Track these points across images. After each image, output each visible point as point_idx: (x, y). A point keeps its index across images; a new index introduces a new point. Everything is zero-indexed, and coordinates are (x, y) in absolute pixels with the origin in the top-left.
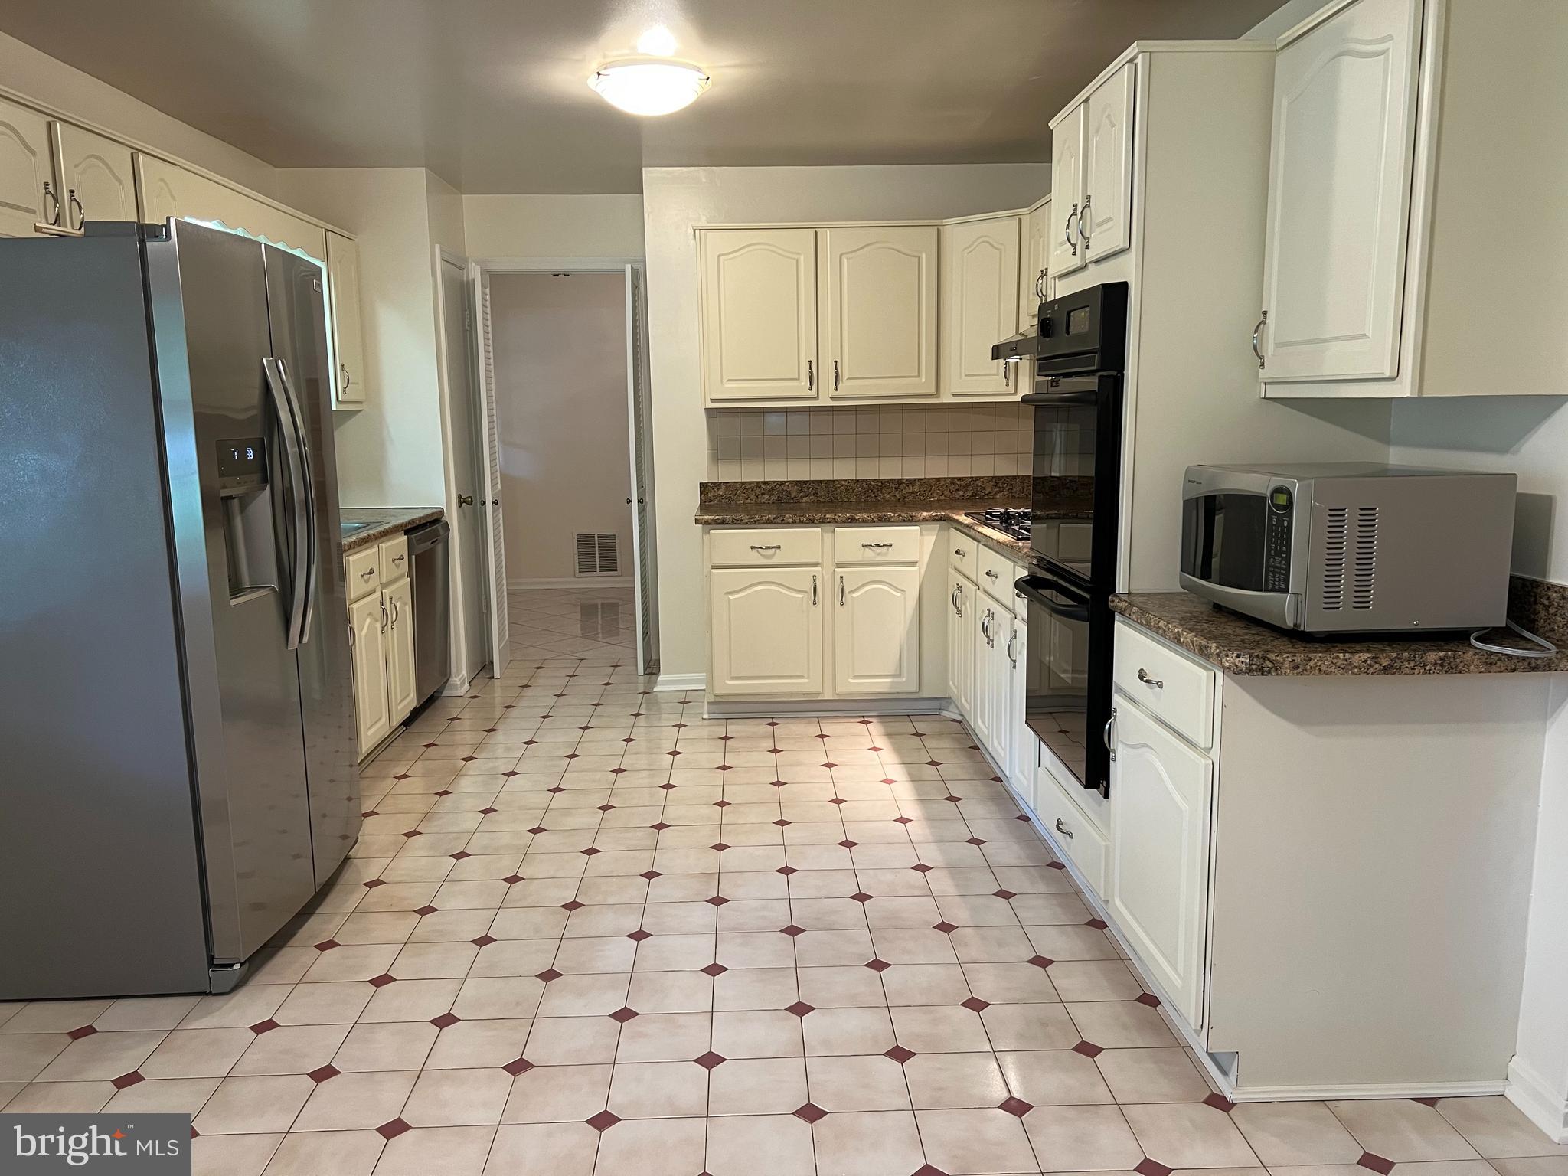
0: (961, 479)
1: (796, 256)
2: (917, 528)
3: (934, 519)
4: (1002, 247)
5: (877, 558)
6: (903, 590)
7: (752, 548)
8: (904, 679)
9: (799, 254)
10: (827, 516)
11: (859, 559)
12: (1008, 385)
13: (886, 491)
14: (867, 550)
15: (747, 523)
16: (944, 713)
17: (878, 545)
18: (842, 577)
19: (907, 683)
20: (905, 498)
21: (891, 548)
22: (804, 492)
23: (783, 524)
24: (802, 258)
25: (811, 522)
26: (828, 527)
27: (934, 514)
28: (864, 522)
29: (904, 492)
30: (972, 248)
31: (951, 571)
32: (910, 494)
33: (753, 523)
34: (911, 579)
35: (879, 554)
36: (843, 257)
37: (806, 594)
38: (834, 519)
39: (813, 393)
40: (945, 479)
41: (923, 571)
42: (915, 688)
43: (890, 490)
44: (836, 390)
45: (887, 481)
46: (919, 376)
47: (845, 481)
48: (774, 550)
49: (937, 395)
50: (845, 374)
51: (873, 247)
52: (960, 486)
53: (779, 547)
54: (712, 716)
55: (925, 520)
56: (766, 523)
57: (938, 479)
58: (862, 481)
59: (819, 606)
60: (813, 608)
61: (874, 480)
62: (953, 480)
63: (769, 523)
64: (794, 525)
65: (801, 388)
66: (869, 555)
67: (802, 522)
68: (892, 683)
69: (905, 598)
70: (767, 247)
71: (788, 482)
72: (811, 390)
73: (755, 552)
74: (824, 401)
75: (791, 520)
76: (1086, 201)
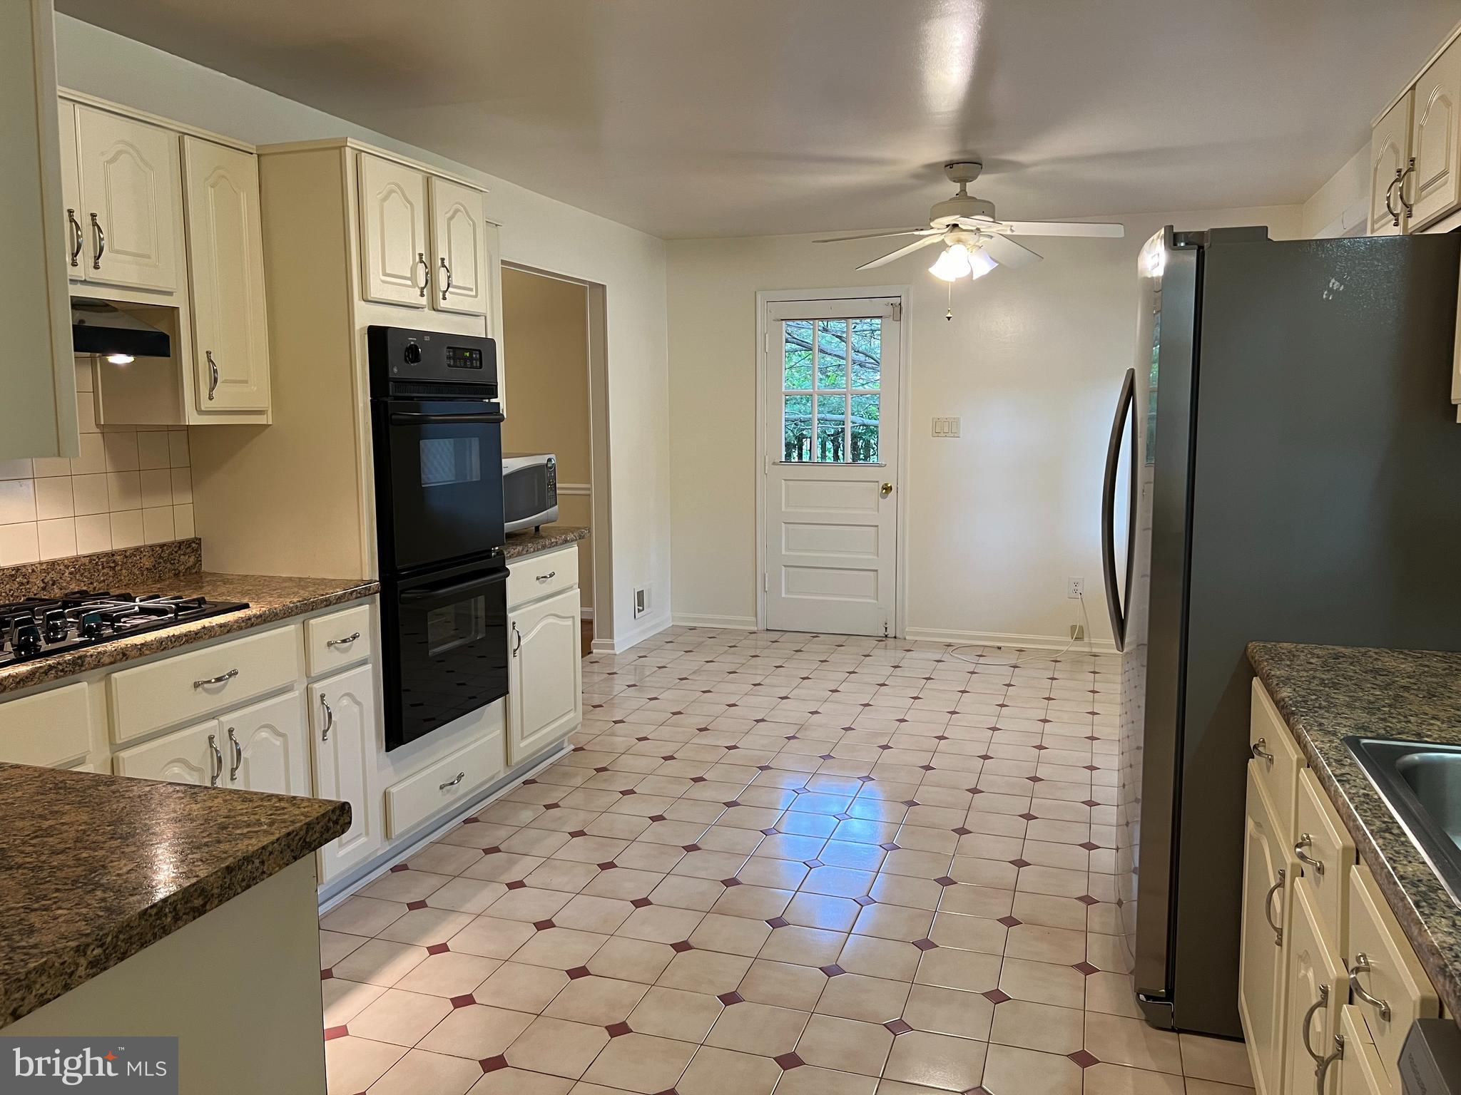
76: (440, 261)
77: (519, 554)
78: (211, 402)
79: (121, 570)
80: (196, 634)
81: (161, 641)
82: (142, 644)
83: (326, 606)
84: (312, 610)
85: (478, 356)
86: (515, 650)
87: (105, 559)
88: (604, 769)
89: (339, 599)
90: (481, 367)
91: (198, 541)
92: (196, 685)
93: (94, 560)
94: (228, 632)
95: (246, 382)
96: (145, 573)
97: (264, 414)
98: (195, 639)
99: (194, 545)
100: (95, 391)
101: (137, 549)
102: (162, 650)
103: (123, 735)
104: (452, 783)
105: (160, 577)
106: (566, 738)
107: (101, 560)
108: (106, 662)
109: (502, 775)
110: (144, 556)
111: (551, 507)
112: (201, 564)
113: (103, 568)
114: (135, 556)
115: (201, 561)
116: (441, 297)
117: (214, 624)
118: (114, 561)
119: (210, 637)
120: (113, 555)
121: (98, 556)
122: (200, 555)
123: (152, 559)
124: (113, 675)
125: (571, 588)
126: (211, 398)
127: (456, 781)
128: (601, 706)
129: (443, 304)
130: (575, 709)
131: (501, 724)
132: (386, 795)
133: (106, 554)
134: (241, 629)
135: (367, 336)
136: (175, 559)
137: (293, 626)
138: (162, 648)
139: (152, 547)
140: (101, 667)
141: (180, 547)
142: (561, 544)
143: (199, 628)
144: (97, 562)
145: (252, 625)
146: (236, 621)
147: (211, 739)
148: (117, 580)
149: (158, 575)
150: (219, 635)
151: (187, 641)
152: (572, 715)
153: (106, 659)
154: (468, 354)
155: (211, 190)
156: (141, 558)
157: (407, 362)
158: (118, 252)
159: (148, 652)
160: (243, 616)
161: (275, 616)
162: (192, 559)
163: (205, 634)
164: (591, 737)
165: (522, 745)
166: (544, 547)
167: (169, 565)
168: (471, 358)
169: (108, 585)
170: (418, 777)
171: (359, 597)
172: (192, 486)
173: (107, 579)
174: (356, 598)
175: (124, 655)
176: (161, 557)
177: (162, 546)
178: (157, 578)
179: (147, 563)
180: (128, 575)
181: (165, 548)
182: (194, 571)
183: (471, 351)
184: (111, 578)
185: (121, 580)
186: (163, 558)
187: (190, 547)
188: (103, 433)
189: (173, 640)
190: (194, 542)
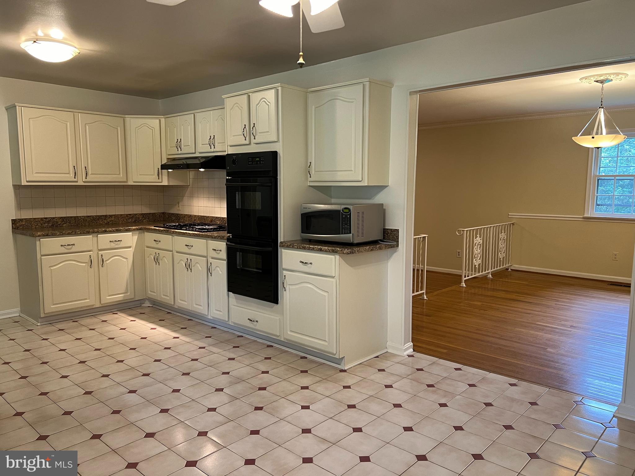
0: (130, 215)
1: (66, 123)
2: (131, 233)
3: (137, 229)
4: (153, 129)
5: (116, 245)
6: (127, 258)
7: (62, 246)
8: (129, 294)
9: (67, 121)
10: (95, 230)
11: (109, 247)
12: (159, 179)
13: (100, 220)
14: (112, 243)
15: (59, 235)
16: (143, 305)
17: (116, 241)
18: (102, 255)
19: (130, 295)
20: (109, 222)
21: (121, 242)
22: (65, 221)
23: (76, 234)
24: (68, 123)
25: (88, 233)
26: (95, 235)
27: (137, 227)
28: (111, 232)
29: (108, 220)
30: (140, 127)
31: (146, 248)
32: (111, 221)
33: (62, 235)
34: (129, 253)
35: (117, 244)
36: (86, 125)
37: (87, 264)
38: (98, 231)
39: (76, 180)
40: (124, 215)
41: (133, 250)
42: (133, 297)
43: (102, 220)
44: (86, 178)
45: (101, 216)
46: (119, 174)
47: (83, 216)
48: (71, 246)
49: (127, 182)
50: (90, 172)
51: (99, 122)
52: (130, 217)
53: (74, 245)
54: (42, 324)
55: (134, 230)
56: (68, 234)
57: (121, 215)
58: (90, 216)
59: (93, 268)
60: (90, 269)
61: (95, 216)
62: (127, 215)
63: (69, 234)
64: (81, 235)
65: (71, 177)
66: (113, 245)
67: (84, 233)
68: (124, 296)
69: (128, 261)
70: (51, 117)
71: (56, 217)
72: (75, 178)
73: (63, 248)
74: (80, 183)
75: (79, 233)
76: (253, 125)
83: (212, 238)
85: (263, 159)
86: (285, 288)
104: (254, 321)
116: (253, 138)
129: (254, 141)
154: (258, 159)
157: (233, 165)
158: (219, 143)
165: (289, 333)
166: (304, 248)
171: (221, 239)
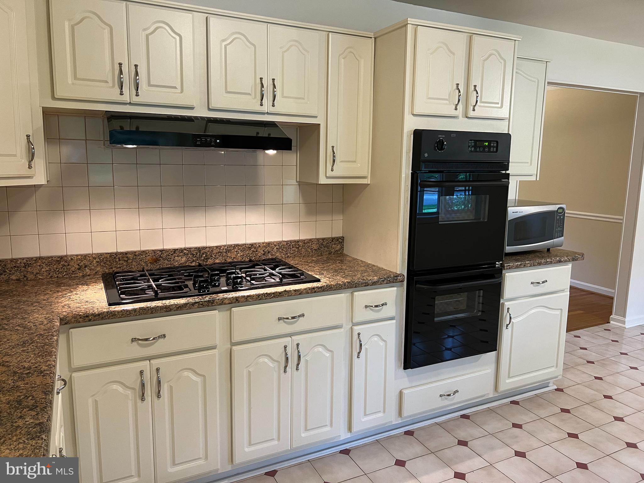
76: (473, 87)
77: (517, 267)
78: (332, 172)
79: (302, 249)
80: (280, 294)
81: (258, 295)
82: (248, 296)
83: (365, 286)
84: (356, 287)
85: (495, 145)
86: (507, 325)
87: (294, 244)
88: (567, 411)
89: (374, 283)
90: (496, 152)
91: (343, 238)
92: (280, 319)
93: (289, 243)
94: (300, 294)
95: (355, 162)
96: (314, 251)
97: (366, 178)
98: (279, 296)
99: (340, 240)
100: (297, 166)
101: (310, 240)
102: (260, 300)
103: (236, 339)
104: (449, 395)
105: (321, 254)
106: (551, 381)
107: (292, 244)
108: (226, 303)
109: (491, 396)
110: (314, 243)
111: (557, 238)
112: (343, 250)
113: (293, 247)
114: (309, 243)
115: (343, 248)
116: (472, 109)
117: (292, 290)
118: (299, 245)
119: (289, 296)
120: (298, 242)
121: (291, 241)
122: (343, 245)
123: (318, 245)
124: (233, 308)
125: (563, 291)
126: (332, 170)
127: (452, 394)
128: (593, 363)
129: (471, 114)
130: (557, 366)
131: (493, 366)
132: (401, 393)
133: (295, 241)
134: (308, 293)
135: (412, 136)
136: (329, 246)
137: (343, 294)
138: (259, 299)
139: (318, 240)
140: (224, 305)
141: (332, 241)
142: (555, 263)
143: (282, 291)
144: (290, 245)
145: (315, 292)
146: (305, 289)
147: (285, 347)
148: (299, 253)
149: (320, 253)
150: (294, 295)
151: (274, 297)
152: (553, 369)
153: (226, 301)
154: (487, 144)
155: (342, 61)
156: (312, 244)
157: (436, 150)
158: (286, 97)
159: (251, 300)
160: (310, 287)
161: (330, 288)
162: (339, 247)
163: (285, 294)
164: (572, 383)
165: (507, 381)
166: (540, 264)
167: (326, 249)
168: (489, 146)
169: (295, 255)
170: (423, 387)
171: (389, 283)
172: (343, 211)
173: (294, 253)
174: (387, 283)
175: (237, 300)
176: (322, 244)
177: (323, 239)
178: (320, 254)
179: (315, 247)
180: (305, 252)
181: (325, 240)
182: (339, 252)
183: (490, 142)
184: (297, 252)
185: (302, 254)
186: (323, 245)
187: (338, 241)
188: (299, 185)
189: (266, 295)
190: (340, 239)
